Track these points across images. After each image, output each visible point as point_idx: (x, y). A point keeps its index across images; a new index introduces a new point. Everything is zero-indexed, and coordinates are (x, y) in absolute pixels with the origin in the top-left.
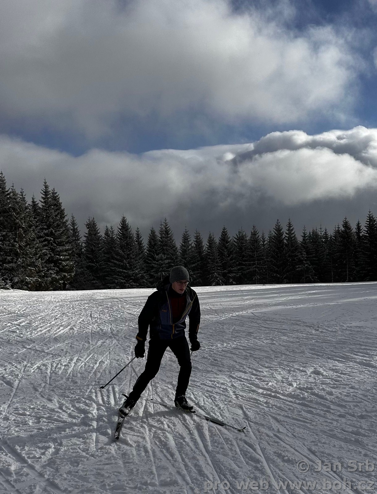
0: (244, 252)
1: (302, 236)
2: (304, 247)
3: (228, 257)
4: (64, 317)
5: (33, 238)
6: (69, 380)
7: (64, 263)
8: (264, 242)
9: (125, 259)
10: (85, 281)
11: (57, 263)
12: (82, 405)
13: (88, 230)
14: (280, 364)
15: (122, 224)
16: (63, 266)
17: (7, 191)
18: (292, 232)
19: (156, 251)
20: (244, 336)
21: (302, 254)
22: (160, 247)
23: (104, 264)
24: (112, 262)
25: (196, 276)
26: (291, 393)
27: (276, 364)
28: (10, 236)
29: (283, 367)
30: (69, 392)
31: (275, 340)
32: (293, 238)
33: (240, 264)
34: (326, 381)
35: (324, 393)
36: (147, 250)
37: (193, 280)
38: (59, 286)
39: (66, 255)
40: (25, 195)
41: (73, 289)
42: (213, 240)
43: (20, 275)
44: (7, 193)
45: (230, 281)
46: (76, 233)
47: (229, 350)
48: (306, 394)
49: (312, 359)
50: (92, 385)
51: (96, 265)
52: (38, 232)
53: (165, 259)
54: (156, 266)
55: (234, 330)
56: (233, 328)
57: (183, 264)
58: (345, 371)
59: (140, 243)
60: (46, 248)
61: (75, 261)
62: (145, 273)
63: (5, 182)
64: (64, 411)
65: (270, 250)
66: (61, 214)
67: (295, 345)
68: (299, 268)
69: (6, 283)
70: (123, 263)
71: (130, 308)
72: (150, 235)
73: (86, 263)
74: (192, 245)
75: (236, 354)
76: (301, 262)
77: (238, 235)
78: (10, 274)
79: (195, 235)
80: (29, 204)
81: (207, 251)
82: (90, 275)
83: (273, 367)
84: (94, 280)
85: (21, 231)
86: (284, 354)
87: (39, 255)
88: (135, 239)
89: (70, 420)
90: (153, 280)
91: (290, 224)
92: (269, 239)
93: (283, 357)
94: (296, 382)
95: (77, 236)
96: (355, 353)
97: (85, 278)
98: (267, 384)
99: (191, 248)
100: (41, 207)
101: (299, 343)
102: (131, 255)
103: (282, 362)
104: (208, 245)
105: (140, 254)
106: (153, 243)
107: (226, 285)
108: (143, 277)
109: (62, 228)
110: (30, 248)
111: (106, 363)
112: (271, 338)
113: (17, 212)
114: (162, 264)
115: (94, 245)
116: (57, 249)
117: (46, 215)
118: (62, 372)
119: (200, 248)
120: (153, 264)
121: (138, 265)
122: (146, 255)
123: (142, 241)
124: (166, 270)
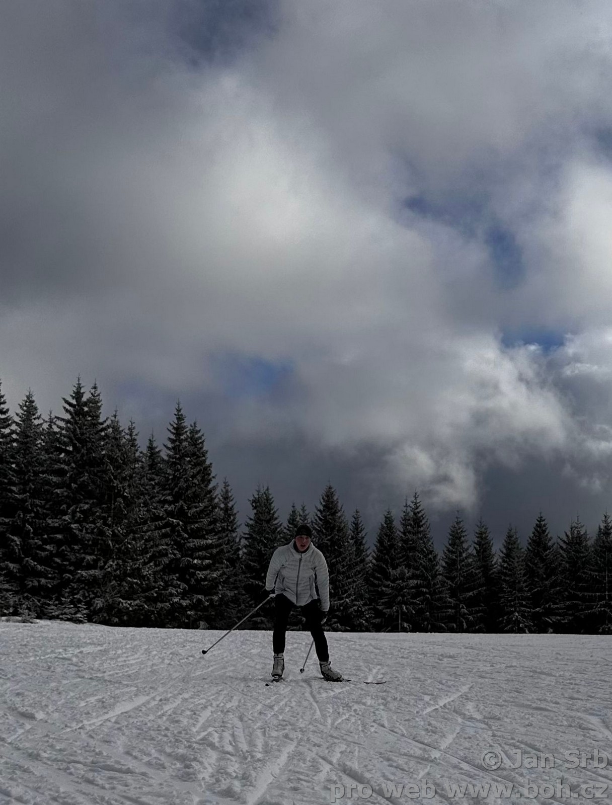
5: (142, 518)
7: (200, 574)
11: (185, 573)
16: (199, 581)
17: (102, 424)
19: (393, 559)
22: (398, 553)
25: (474, 618)
28: (98, 514)
36: (373, 557)
38: (186, 621)
39: (205, 558)
40: (136, 435)
42: (515, 543)
43: (107, 595)
44: (101, 426)
46: (229, 516)
52: (155, 509)
53: (410, 578)
54: (389, 591)
57: (449, 589)
59: (359, 543)
60: (167, 540)
62: (364, 605)
63: (99, 404)
66: (203, 473)
69: (77, 610)
72: (383, 527)
73: (246, 579)
74: (470, 551)
77: (569, 533)
78: (88, 592)
79: (477, 530)
80: (141, 453)
81: (501, 566)
82: (251, 604)
85: (121, 503)
87: (150, 554)
88: (349, 532)
90: (381, 622)
95: (231, 522)
97: (239, 611)
99: (466, 558)
100: (166, 458)
102: (339, 566)
104: (505, 551)
105: (356, 565)
106: (387, 543)
108: (359, 614)
109: (202, 501)
110: (134, 539)
113: (116, 464)
114: (402, 588)
115: (265, 544)
116: (188, 545)
117: (174, 475)
119: (486, 557)
120: (385, 586)
121: (352, 587)
122: (370, 566)
123: (363, 538)
124: (411, 601)
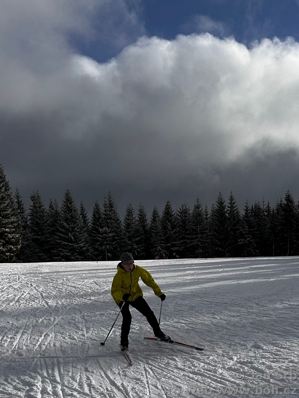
0: (188, 226)
1: (244, 210)
2: (246, 221)
3: (172, 231)
4: (10, 289)
6: (14, 353)
7: (10, 236)
8: (207, 215)
9: (70, 232)
10: (31, 254)
11: (3, 235)
12: (27, 377)
13: (33, 202)
14: (221, 338)
15: (66, 197)
16: (9, 239)
18: (234, 206)
19: (100, 224)
20: (187, 310)
21: (244, 228)
22: (104, 221)
23: (50, 236)
24: (57, 235)
25: (140, 249)
26: (231, 367)
27: (217, 338)
29: (224, 341)
30: (14, 365)
31: (217, 314)
32: (235, 212)
33: (184, 238)
34: (265, 355)
35: (264, 367)
36: (91, 223)
37: (138, 254)
38: (6, 258)
39: (11, 228)
41: (20, 261)
42: (157, 214)
45: (174, 255)
46: (21, 205)
47: (171, 324)
48: (246, 368)
49: (252, 333)
50: (37, 358)
51: (42, 237)
53: (109, 233)
54: (100, 239)
55: (176, 303)
56: (175, 302)
57: (128, 237)
58: (285, 345)
59: (84, 217)
61: (21, 233)
62: (89, 246)
64: (9, 383)
65: (212, 224)
66: (5, 186)
67: (236, 319)
68: (241, 241)
70: (68, 236)
71: (75, 282)
72: (95, 209)
73: (32, 236)
74: (136, 219)
75: (179, 328)
76: (242, 236)
77: (181, 208)
79: (139, 208)
81: (151, 225)
82: (36, 248)
83: (214, 341)
84: (40, 252)
86: (225, 328)
88: (79, 212)
89: (15, 392)
90: (98, 253)
91: (231, 197)
92: (211, 212)
93: (224, 331)
94: (237, 356)
95: (22, 208)
96: (295, 327)
97: (31, 251)
98: (208, 358)
99: (135, 222)
101: (240, 318)
103: (223, 335)
104: (152, 218)
105: (84, 227)
106: (97, 216)
107: (169, 258)
108: (88, 250)
109: (7, 200)
111: (51, 335)
112: (212, 312)
114: (106, 238)
115: (39, 218)
116: (3, 222)
118: (7, 345)
119: (144, 221)
120: (98, 237)
121: (83, 238)
122: (90, 228)
123: (86, 214)
124: (111, 243)
